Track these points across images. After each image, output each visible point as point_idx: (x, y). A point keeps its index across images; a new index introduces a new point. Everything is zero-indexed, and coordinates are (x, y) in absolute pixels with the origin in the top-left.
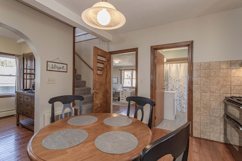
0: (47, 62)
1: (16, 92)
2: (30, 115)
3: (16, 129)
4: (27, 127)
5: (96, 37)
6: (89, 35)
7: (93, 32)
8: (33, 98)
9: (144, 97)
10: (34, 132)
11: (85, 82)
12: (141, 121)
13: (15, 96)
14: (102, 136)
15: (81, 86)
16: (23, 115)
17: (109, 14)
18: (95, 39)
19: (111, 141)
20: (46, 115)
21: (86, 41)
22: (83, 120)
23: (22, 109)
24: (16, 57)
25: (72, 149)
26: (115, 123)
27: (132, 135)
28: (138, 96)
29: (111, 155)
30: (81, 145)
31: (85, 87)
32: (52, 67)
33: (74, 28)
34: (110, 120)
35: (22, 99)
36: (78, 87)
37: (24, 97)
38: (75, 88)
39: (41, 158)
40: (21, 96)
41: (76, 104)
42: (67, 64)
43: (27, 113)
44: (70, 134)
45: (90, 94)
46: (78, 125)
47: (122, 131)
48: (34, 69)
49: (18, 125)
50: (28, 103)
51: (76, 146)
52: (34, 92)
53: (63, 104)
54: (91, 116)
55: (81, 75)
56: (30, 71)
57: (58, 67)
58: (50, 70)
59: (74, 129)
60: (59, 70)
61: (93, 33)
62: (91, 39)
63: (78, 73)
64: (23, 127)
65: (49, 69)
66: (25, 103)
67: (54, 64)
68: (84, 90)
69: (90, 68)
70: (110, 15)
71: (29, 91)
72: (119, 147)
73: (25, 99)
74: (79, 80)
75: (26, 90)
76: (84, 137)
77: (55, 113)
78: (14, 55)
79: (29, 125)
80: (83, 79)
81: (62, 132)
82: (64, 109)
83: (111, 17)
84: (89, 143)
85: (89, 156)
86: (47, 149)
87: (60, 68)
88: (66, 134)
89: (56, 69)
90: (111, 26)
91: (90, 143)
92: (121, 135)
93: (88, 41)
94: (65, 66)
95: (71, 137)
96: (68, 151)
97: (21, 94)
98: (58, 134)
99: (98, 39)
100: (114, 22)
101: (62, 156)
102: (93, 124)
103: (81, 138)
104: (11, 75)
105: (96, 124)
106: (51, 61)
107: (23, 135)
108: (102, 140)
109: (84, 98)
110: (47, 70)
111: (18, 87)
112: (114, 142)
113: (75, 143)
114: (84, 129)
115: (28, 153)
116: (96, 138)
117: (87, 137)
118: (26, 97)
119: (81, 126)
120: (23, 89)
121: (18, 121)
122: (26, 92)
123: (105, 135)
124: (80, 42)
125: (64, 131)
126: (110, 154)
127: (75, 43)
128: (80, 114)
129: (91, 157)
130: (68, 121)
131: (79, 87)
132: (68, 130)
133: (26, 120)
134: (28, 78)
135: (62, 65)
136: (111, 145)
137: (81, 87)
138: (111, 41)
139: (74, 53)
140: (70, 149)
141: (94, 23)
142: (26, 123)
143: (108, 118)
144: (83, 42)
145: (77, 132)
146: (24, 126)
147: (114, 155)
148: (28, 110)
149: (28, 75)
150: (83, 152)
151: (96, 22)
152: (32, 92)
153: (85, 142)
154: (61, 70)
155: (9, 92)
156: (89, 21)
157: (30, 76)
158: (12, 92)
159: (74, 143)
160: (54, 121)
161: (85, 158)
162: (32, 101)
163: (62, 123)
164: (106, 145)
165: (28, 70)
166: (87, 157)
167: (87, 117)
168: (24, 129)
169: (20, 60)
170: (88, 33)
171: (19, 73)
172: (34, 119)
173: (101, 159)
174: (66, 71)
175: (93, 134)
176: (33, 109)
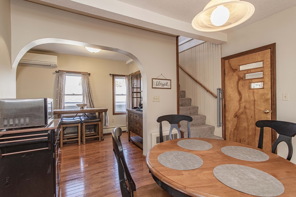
0: (153, 79)
1: (127, 110)
2: (139, 133)
3: (128, 144)
4: (137, 144)
5: (203, 42)
6: (195, 40)
7: (200, 36)
8: (141, 116)
9: (292, 123)
10: (143, 150)
11: (191, 99)
12: (287, 159)
13: (126, 114)
14: (222, 167)
15: (186, 104)
16: (133, 132)
17: (227, 8)
18: (203, 44)
19: (237, 176)
20: (153, 134)
21: (191, 49)
22: (194, 144)
23: (132, 126)
24: (126, 77)
25: (188, 173)
26: (238, 155)
27: (272, 177)
28: (277, 120)
29: (238, 193)
30: (197, 171)
31: (191, 106)
32: (157, 85)
33: (177, 37)
34: (231, 149)
35: (132, 117)
36: (182, 105)
37: (133, 115)
38: (180, 107)
39: (160, 172)
40: (131, 114)
41: (182, 126)
42: (170, 80)
43: (136, 130)
44: (183, 157)
45: (198, 114)
46: (189, 149)
47: (252, 167)
48: (139, 88)
49: (129, 141)
50: (137, 121)
51: (191, 170)
52: (142, 111)
53: (170, 123)
54: (203, 141)
55: (185, 92)
56: (137, 90)
57: (162, 84)
58: (155, 88)
59: (186, 152)
60: (163, 87)
61: (200, 38)
62: (197, 46)
63: (182, 89)
64: (133, 143)
65: (154, 86)
66: (134, 120)
67: (158, 81)
68: (190, 109)
69: (197, 82)
70: (229, 9)
71: (137, 109)
72: (251, 186)
73: (134, 117)
74: (183, 97)
75: (135, 108)
76: (199, 163)
77: (163, 133)
78: (124, 76)
79: (138, 142)
80: (188, 95)
81: (173, 153)
82: (171, 129)
83: (230, 12)
84: (206, 172)
85: (209, 185)
86: (164, 166)
87: (164, 85)
88: (178, 155)
89: (160, 87)
90: (230, 24)
91: (208, 172)
92: (250, 171)
93: (192, 48)
94: (169, 82)
95: (184, 160)
96: (184, 173)
97: (131, 112)
98: (171, 154)
99: (207, 43)
100: (234, 18)
101: (178, 176)
102: (207, 151)
103: (195, 163)
104: (122, 95)
105: (211, 152)
106: (155, 78)
107: (134, 150)
108: (222, 172)
109: (193, 118)
110: (153, 88)
111: (127, 106)
112: (241, 179)
113: (190, 167)
114: (197, 155)
115: (147, 165)
116: (214, 168)
117: (202, 164)
118: (135, 115)
119: (193, 151)
120: (132, 108)
121: (129, 137)
122: (135, 110)
123: (226, 167)
124: (183, 51)
125: (176, 152)
126: (237, 191)
127: (179, 54)
128: (188, 137)
129: (211, 186)
130: (178, 143)
131: (184, 106)
132: (180, 152)
133: (135, 137)
134: (135, 97)
135: (165, 82)
136: (237, 181)
137: (186, 106)
138: (226, 42)
139: (178, 66)
140: (186, 172)
141: (206, 26)
142: (136, 140)
143: (227, 147)
144: (187, 50)
145: (189, 156)
146: (135, 142)
147: (243, 193)
148: (137, 128)
149: (135, 94)
150: (201, 179)
151: (209, 24)
152: (140, 111)
153: (201, 169)
154: (165, 87)
155: (122, 110)
156: (200, 26)
157: (137, 95)
158: (123, 110)
159: (188, 167)
160: (163, 141)
161: (204, 185)
162: (140, 119)
163: (172, 144)
164: (230, 179)
165: (135, 89)
166: (206, 185)
167: (198, 141)
168: (134, 145)
169: (129, 80)
170: (193, 39)
171: (128, 92)
172: (142, 137)
173: (225, 193)
174: (170, 87)
175: (209, 162)
176: (141, 126)
